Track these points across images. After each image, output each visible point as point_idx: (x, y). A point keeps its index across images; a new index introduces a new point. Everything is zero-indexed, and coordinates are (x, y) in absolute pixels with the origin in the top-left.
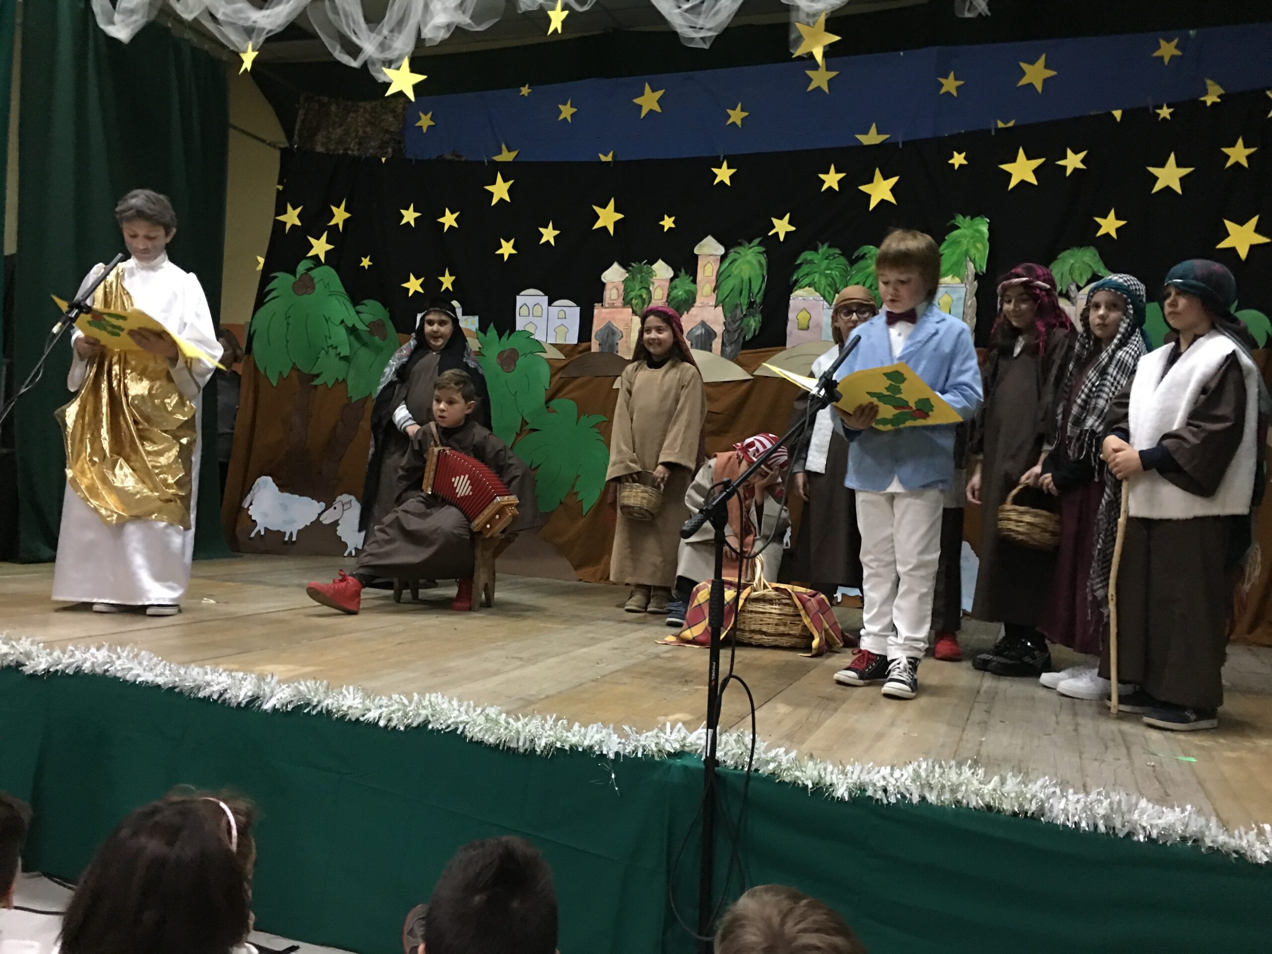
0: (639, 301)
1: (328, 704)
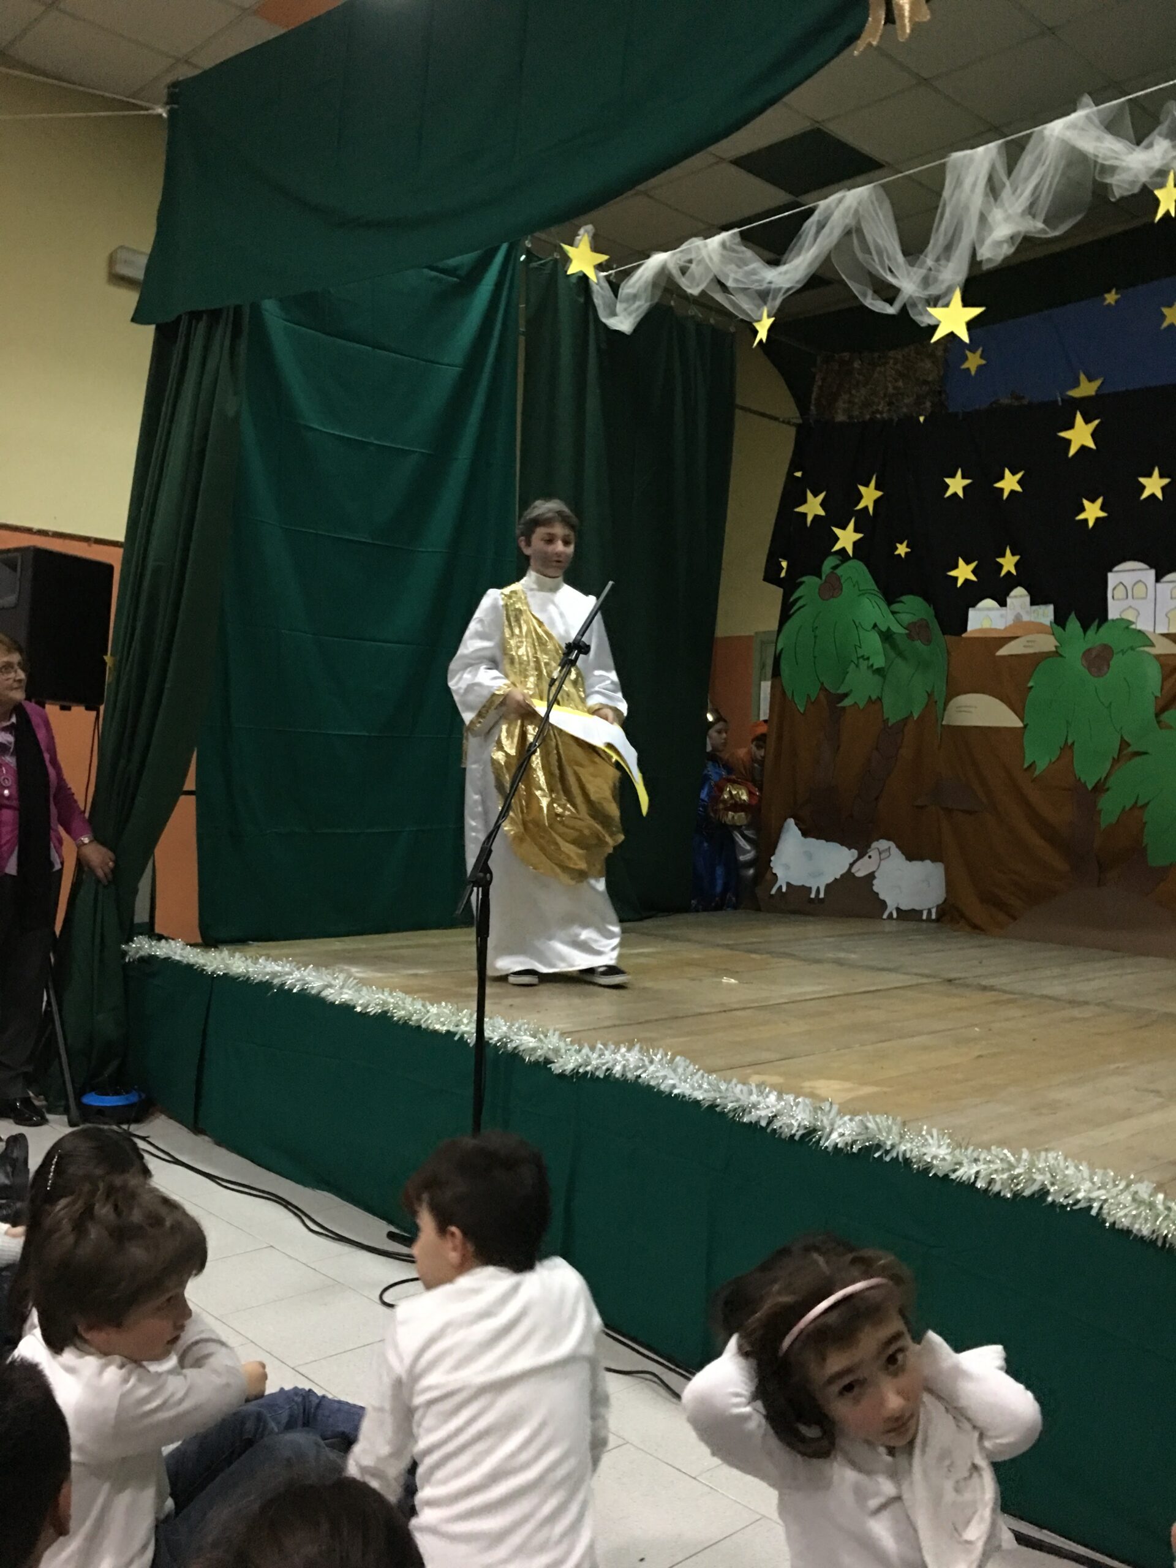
1: (905, 1151)
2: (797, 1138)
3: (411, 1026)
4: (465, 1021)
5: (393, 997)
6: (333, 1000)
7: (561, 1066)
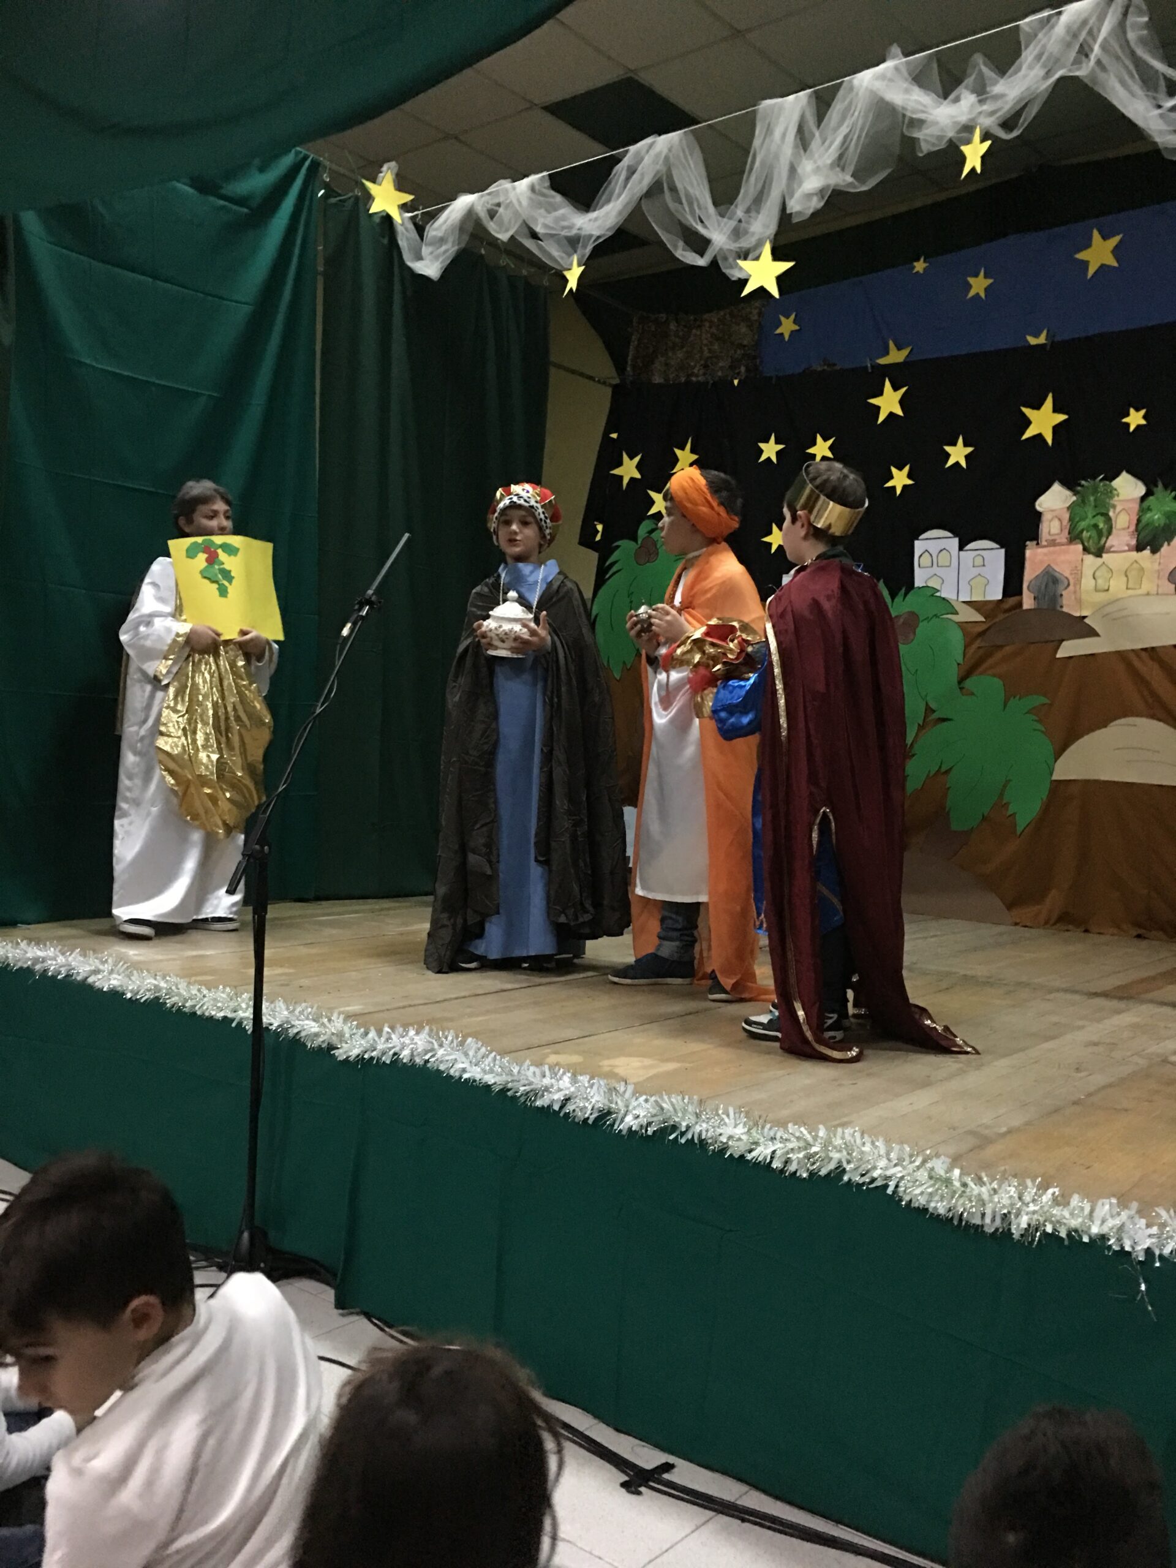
0: (1094, 533)
1: (701, 1131)
2: (590, 1122)
3: (185, 1013)
4: (244, 1006)
5: (167, 981)
6: (101, 987)
7: (345, 1052)
